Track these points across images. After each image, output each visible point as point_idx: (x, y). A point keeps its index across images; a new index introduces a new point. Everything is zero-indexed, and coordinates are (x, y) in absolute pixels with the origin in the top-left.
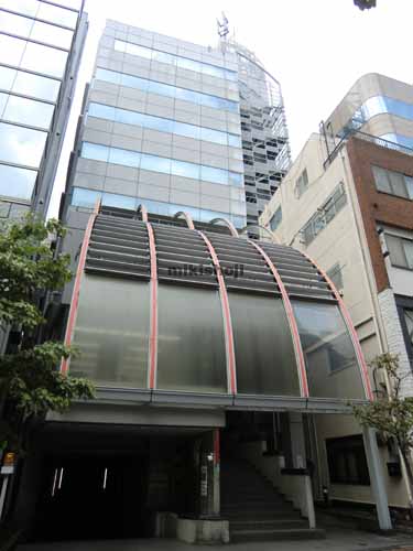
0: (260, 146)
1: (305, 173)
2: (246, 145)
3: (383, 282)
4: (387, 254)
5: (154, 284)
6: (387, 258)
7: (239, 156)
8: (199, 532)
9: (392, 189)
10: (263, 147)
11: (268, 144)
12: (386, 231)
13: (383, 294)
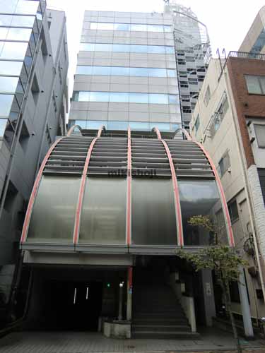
0: (193, 73)
1: (208, 88)
2: (181, 74)
3: (250, 160)
4: (253, 139)
6: (255, 142)
7: (175, 83)
9: (262, 90)
10: (195, 73)
11: (198, 70)
12: (254, 122)
13: (250, 168)
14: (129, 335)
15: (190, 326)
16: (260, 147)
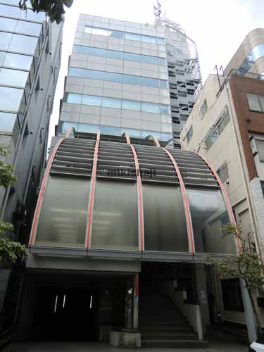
0: (182, 86)
1: (205, 101)
2: (172, 86)
3: (253, 173)
4: (256, 153)
5: (93, 180)
6: (257, 156)
7: (167, 93)
8: (121, 339)
9: (261, 108)
10: (184, 86)
11: (188, 84)
12: (256, 137)
13: (253, 181)
14: (139, 345)
15: (197, 334)
16: (261, 161)
